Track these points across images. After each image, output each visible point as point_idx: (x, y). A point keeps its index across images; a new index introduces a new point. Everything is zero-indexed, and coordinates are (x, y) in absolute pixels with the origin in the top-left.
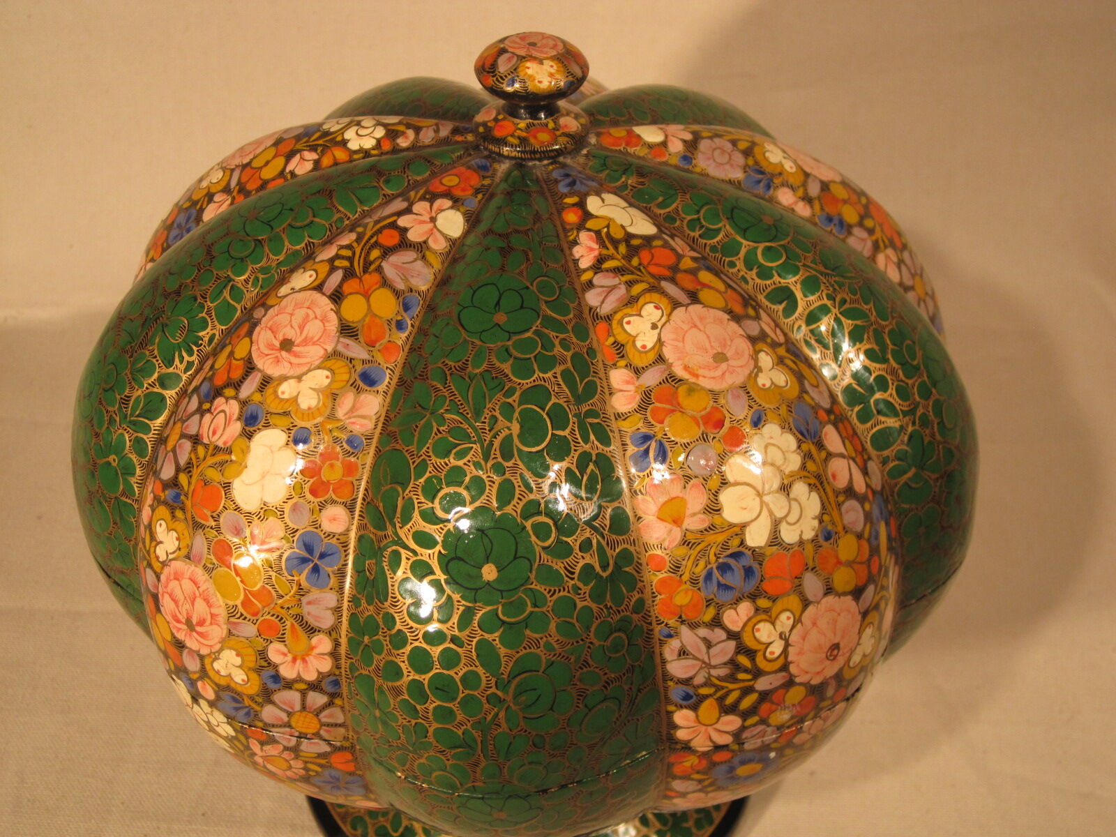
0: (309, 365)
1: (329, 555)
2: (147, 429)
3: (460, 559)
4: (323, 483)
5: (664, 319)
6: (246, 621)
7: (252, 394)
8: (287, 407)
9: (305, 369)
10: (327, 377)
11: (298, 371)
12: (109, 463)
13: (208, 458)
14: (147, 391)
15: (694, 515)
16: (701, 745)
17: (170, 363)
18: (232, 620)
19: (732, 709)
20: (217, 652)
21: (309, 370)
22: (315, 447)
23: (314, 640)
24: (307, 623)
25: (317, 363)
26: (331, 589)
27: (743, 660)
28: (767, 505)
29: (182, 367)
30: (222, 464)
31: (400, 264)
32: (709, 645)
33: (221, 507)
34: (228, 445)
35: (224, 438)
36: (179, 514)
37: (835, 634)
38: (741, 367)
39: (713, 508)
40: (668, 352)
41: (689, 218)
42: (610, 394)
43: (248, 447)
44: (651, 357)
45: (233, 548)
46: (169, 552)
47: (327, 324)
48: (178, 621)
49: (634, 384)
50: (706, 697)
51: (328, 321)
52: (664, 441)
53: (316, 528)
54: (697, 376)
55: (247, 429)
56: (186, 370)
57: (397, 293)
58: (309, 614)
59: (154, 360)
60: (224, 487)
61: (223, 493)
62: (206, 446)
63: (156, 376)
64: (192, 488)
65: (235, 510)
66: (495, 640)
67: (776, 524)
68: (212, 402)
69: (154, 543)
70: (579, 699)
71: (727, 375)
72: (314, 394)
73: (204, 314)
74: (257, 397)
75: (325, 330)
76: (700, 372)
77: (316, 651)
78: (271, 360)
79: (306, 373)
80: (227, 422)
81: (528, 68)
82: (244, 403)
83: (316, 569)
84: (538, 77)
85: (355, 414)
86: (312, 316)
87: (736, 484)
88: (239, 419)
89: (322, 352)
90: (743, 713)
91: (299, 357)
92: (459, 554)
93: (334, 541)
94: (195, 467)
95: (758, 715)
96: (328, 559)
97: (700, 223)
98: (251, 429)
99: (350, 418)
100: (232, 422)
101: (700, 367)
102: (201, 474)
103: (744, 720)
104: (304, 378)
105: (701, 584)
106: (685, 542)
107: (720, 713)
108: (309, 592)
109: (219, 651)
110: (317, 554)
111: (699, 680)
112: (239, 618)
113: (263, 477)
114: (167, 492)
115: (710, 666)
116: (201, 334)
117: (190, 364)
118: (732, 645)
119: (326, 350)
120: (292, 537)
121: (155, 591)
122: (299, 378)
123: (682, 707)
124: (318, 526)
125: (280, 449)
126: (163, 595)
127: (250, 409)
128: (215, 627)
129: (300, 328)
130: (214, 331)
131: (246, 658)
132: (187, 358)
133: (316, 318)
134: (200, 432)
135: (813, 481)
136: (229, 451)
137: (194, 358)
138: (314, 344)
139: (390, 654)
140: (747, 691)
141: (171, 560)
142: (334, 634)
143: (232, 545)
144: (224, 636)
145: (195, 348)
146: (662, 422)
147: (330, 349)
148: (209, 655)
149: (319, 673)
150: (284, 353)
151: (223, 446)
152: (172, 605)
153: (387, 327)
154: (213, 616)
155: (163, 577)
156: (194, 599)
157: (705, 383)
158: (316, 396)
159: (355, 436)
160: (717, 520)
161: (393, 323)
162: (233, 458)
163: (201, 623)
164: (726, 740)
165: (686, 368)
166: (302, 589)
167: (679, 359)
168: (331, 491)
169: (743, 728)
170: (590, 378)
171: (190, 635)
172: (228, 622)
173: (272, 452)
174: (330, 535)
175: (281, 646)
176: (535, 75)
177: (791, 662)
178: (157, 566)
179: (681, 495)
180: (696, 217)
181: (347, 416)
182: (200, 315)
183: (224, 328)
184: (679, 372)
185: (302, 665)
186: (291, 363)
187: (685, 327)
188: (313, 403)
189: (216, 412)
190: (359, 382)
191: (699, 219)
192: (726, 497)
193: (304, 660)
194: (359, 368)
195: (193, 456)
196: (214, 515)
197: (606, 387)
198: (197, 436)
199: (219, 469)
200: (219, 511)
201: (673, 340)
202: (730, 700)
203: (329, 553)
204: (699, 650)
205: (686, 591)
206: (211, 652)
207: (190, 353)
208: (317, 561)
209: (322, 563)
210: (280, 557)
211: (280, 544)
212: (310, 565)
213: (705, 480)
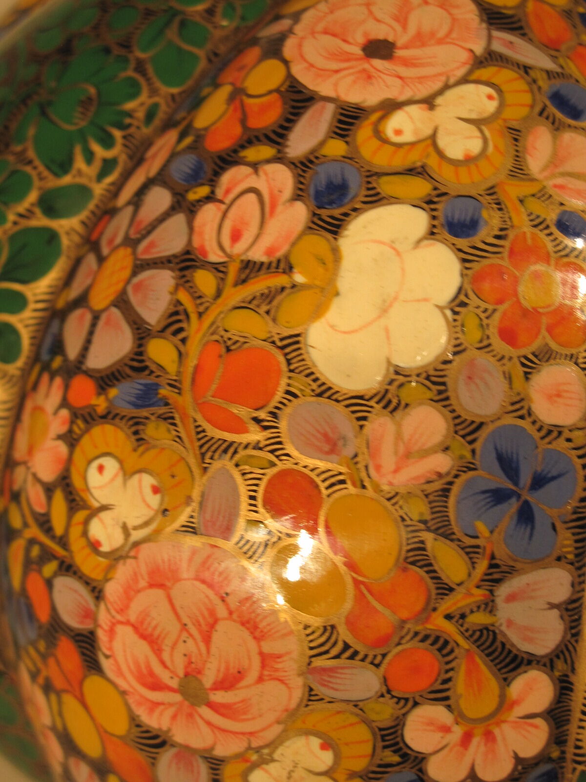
0: (443, 78)
1: (554, 478)
2: (18, 302)
4: (526, 313)
6: (356, 663)
7: (322, 144)
8: (414, 158)
9: (438, 85)
10: (489, 98)
11: (424, 91)
13: (228, 290)
14: (17, 228)
17: (64, 166)
18: (319, 662)
20: (267, 746)
21: (447, 87)
22: (498, 237)
23: (518, 686)
24: (503, 645)
25: (460, 73)
26: (559, 559)
29: (91, 171)
30: (269, 297)
33: (279, 395)
34: (279, 254)
35: (266, 241)
36: (155, 431)
43: (336, 253)
45: (322, 486)
46: (130, 524)
48: (157, 686)
53: (522, 417)
55: (324, 213)
56: (101, 176)
58: (510, 623)
59: (28, 169)
60: (282, 348)
61: (281, 359)
62: (218, 269)
63: (33, 196)
64: (192, 362)
65: (320, 395)
68: (213, 182)
69: (80, 516)
72: (471, 131)
73: (130, 73)
74: (336, 148)
75: (455, 20)
77: (520, 711)
78: (352, 78)
79: (441, 92)
80: (267, 209)
82: (303, 165)
83: (526, 515)
85: (561, 170)
88: (297, 197)
89: (464, 56)
91: (414, 65)
93: (561, 445)
94: (194, 317)
96: (549, 488)
98: (337, 212)
99: (553, 176)
100: (280, 208)
102: (213, 329)
104: (439, 101)
108: (511, 571)
109: (274, 745)
110: (526, 479)
112: (337, 657)
113: (384, 310)
114: (113, 392)
116: (130, 106)
117: (108, 166)
119: (471, 51)
120: (471, 442)
121: (87, 626)
122: (429, 102)
124: (524, 412)
125: (416, 244)
126: (111, 632)
127: (322, 175)
128: (271, 686)
129: (397, 19)
130: (156, 99)
131: (345, 751)
132: (100, 151)
134: (196, 243)
136: (284, 266)
137: (117, 151)
138: (441, 42)
141: (136, 544)
142: (560, 665)
143: (318, 480)
144: (293, 704)
145: (117, 134)
147: (479, 48)
148: (241, 757)
149: (518, 760)
150: (378, 63)
151: (264, 259)
152: (142, 649)
153: (567, 22)
154: (266, 659)
155: (112, 590)
156: (212, 626)
158: (478, 134)
159: (571, 213)
161: (575, 17)
162: (299, 278)
163: (228, 682)
166: (496, 566)
168: (544, 332)
171: (190, 716)
172: (309, 669)
173: (398, 253)
174: (553, 432)
175: (438, 712)
178: (88, 564)
181: (546, 174)
182: (123, 75)
183: (175, 90)
185: (482, 748)
186: (400, 78)
188: (475, 146)
189: (231, 196)
190: (553, 110)
193: (489, 736)
194: (546, 85)
195: (183, 296)
196: (262, 415)
198: (188, 252)
199: (264, 308)
200: (274, 403)
203: (554, 473)
206: (249, 748)
207: (107, 141)
208: (527, 496)
209: (538, 500)
210: (445, 492)
211: (442, 463)
212: (512, 507)
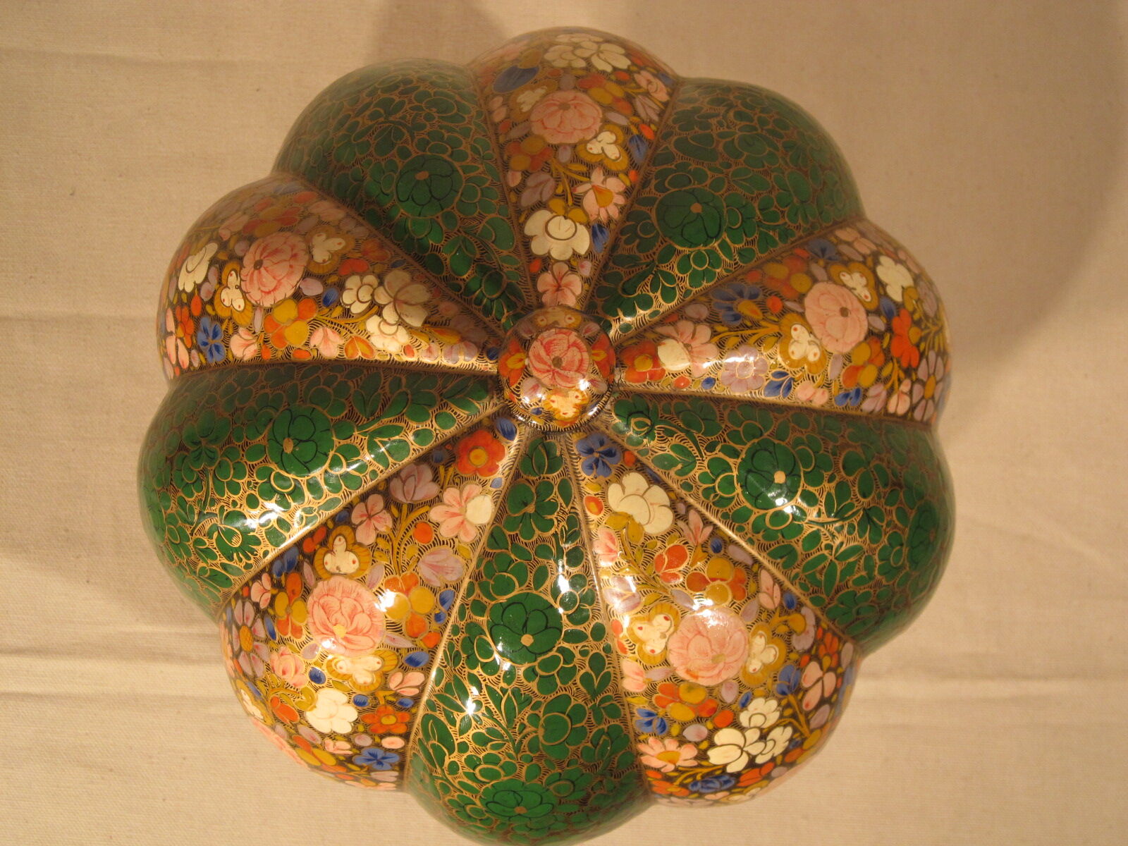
5: (672, 630)
10: (378, 663)
15: (685, 760)
21: (364, 655)
28: (746, 751)
31: (435, 564)
34: (298, 688)
35: (294, 681)
38: (736, 661)
39: (703, 757)
40: (673, 659)
41: (705, 486)
42: (622, 678)
43: (316, 697)
44: (659, 660)
47: (374, 619)
49: (642, 676)
51: (375, 617)
52: (665, 719)
54: (696, 677)
57: (434, 591)
60: (299, 713)
67: (752, 758)
71: (723, 672)
72: (369, 675)
75: (372, 624)
76: (700, 674)
81: (553, 401)
84: (563, 410)
86: (360, 609)
87: (723, 745)
89: (371, 643)
91: (352, 643)
97: (715, 492)
99: (400, 688)
100: (298, 674)
101: (700, 670)
106: (677, 771)
124: (380, 745)
125: (343, 704)
129: (350, 617)
133: (363, 611)
135: (788, 721)
136: (299, 691)
138: (364, 635)
146: (664, 707)
147: (378, 641)
153: (427, 621)
157: (703, 682)
160: (704, 763)
161: (433, 617)
162: (304, 697)
165: (688, 671)
167: (683, 664)
170: (606, 670)
174: (390, 750)
176: (560, 408)
179: (676, 749)
180: (711, 485)
181: (397, 687)
184: (681, 674)
187: (690, 636)
188: (368, 680)
190: (406, 665)
191: (714, 487)
192: (713, 752)
194: (405, 655)
197: (618, 674)
200: (296, 722)
201: (679, 648)
211: (348, 752)
213: (697, 744)
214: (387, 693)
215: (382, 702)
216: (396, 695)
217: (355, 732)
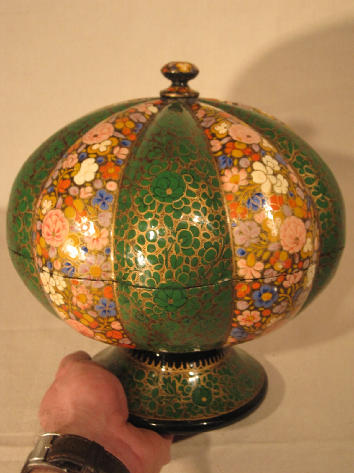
0: (104, 140)
1: (109, 198)
3: (158, 187)
4: (108, 174)
5: (229, 126)
7: (83, 150)
8: (95, 152)
10: (110, 142)
11: (100, 142)
12: (23, 201)
13: (65, 172)
15: (242, 180)
16: (248, 277)
18: (71, 226)
19: (260, 259)
23: (102, 231)
24: (99, 224)
25: (107, 139)
26: (109, 211)
27: (263, 236)
28: (269, 178)
30: (70, 172)
31: (135, 116)
32: (250, 228)
34: (73, 166)
35: (71, 165)
36: (52, 194)
37: (297, 233)
38: (257, 140)
39: (249, 178)
40: (230, 134)
42: (211, 147)
43: (81, 166)
44: (225, 135)
46: (47, 209)
48: (49, 235)
49: (219, 143)
50: (250, 252)
51: (110, 129)
52: (231, 158)
54: (241, 140)
55: (80, 160)
56: (56, 161)
57: (134, 122)
58: (100, 220)
60: (71, 179)
61: (70, 181)
62: (65, 169)
64: (58, 183)
65: (75, 186)
66: (171, 216)
67: (272, 185)
68: (67, 157)
70: (202, 244)
71: (252, 141)
75: (109, 131)
76: (243, 139)
77: (102, 236)
78: (90, 140)
79: (102, 142)
81: (179, 65)
82: (79, 154)
83: (104, 203)
85: (120, 153)
86: (104, 128)
87: (257, 170)
88: (77, 158)
89: (109, 136)
90: (264, 261)
91: (100, 138)
92: (159, 185)
93: (111, 194)
95: (270, 263)
96: (108, 200)
98: (82, 160)
100: (74, 160)
102: (62, 177)
103: (265, 265)
105: (246, 204)
106: (240, 190)
107: (255, 261)
108: (101, 212)
110: (104, 197)
111: (247, 245)
112: (74, 225)
113: (86, 173)
114: (48, 190)
115: (251, 238)
116: (63, 149)
118: (259, 229)
120: (96, 192)
121: (40, 228)
122: (100, 143)
123: (241, 258)
124: (105, 188)
126: (43, 227)
127: (81, 155)
128: (64, 231)
129: (100, 131)
133: (106, 128)
134: (62, 167)
135: (285, 176)
136: (73, 168)
138: (106, 134)
139: (131, 227)
140: (265, 250)
141: (48, 212)
142: (109, 229)
143: (73, 198)
147: (111, 135)
148: (60, 246)
149: (103, 246)
150: (95, 138)
151: (71, 167)
152: (47, 229)
154: (63, 226)
155: (44, 220)
156: (57, 222)
157: (244, 142)
158: (106, 148)
159: (120, 160)
160: (251, 182)
161: (133, 130)
162: (75, 169)
164: (258, 275)
165: (237, 137)
166: (98, 211)
167: (235, 135)
169: (264, 270)
171: (53, 239)
172: (69, 227)
173: (90, 165)
174: (110, 191)
176: (182, 66)
177: (281, 239)
179: (238, 174)
181: (117, 154)
184: (235, 138)
185: (96, 242)
186: (97, 140)
187: (237, 128)
188: (105, 150)
189: (69, 159)
190: (121, 144)
192: (253, 174)
193: (97, 240)
194: (121, 141)
195: (59, 174)
197: (209, 145)
199: (69, 174)
200: (68, 187)
202: (259, 254)
204: (246, 231)
205: (241, 208)
208: (104, 200)
209: (106, 201)
210: (91, 199)
211: (91, 195)
212: (102, 202)
213: (246, 169)
214: (112, 156)
215: (109, 160)
216: (116, 157)
217: (95, 179)
